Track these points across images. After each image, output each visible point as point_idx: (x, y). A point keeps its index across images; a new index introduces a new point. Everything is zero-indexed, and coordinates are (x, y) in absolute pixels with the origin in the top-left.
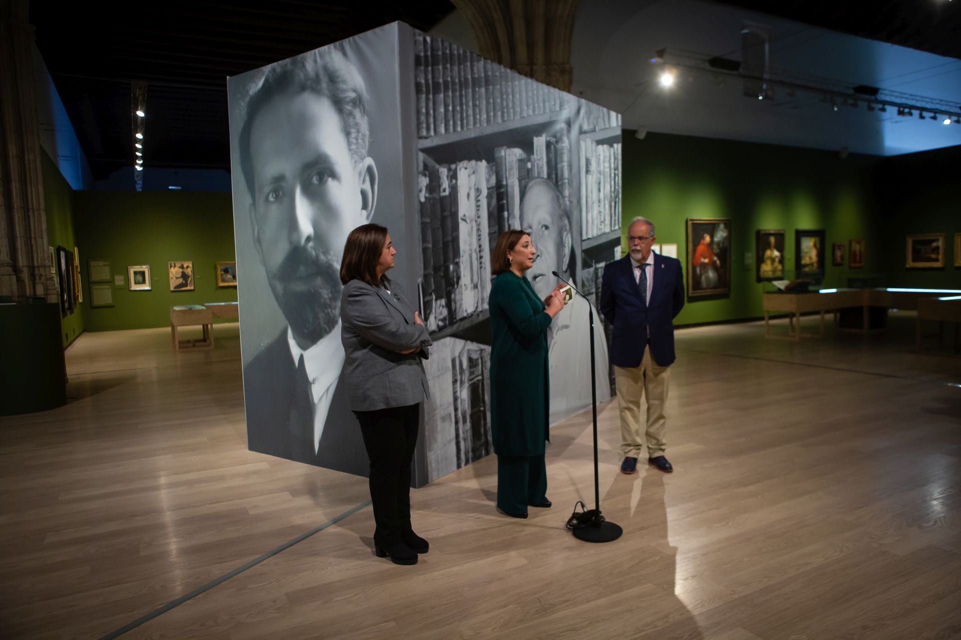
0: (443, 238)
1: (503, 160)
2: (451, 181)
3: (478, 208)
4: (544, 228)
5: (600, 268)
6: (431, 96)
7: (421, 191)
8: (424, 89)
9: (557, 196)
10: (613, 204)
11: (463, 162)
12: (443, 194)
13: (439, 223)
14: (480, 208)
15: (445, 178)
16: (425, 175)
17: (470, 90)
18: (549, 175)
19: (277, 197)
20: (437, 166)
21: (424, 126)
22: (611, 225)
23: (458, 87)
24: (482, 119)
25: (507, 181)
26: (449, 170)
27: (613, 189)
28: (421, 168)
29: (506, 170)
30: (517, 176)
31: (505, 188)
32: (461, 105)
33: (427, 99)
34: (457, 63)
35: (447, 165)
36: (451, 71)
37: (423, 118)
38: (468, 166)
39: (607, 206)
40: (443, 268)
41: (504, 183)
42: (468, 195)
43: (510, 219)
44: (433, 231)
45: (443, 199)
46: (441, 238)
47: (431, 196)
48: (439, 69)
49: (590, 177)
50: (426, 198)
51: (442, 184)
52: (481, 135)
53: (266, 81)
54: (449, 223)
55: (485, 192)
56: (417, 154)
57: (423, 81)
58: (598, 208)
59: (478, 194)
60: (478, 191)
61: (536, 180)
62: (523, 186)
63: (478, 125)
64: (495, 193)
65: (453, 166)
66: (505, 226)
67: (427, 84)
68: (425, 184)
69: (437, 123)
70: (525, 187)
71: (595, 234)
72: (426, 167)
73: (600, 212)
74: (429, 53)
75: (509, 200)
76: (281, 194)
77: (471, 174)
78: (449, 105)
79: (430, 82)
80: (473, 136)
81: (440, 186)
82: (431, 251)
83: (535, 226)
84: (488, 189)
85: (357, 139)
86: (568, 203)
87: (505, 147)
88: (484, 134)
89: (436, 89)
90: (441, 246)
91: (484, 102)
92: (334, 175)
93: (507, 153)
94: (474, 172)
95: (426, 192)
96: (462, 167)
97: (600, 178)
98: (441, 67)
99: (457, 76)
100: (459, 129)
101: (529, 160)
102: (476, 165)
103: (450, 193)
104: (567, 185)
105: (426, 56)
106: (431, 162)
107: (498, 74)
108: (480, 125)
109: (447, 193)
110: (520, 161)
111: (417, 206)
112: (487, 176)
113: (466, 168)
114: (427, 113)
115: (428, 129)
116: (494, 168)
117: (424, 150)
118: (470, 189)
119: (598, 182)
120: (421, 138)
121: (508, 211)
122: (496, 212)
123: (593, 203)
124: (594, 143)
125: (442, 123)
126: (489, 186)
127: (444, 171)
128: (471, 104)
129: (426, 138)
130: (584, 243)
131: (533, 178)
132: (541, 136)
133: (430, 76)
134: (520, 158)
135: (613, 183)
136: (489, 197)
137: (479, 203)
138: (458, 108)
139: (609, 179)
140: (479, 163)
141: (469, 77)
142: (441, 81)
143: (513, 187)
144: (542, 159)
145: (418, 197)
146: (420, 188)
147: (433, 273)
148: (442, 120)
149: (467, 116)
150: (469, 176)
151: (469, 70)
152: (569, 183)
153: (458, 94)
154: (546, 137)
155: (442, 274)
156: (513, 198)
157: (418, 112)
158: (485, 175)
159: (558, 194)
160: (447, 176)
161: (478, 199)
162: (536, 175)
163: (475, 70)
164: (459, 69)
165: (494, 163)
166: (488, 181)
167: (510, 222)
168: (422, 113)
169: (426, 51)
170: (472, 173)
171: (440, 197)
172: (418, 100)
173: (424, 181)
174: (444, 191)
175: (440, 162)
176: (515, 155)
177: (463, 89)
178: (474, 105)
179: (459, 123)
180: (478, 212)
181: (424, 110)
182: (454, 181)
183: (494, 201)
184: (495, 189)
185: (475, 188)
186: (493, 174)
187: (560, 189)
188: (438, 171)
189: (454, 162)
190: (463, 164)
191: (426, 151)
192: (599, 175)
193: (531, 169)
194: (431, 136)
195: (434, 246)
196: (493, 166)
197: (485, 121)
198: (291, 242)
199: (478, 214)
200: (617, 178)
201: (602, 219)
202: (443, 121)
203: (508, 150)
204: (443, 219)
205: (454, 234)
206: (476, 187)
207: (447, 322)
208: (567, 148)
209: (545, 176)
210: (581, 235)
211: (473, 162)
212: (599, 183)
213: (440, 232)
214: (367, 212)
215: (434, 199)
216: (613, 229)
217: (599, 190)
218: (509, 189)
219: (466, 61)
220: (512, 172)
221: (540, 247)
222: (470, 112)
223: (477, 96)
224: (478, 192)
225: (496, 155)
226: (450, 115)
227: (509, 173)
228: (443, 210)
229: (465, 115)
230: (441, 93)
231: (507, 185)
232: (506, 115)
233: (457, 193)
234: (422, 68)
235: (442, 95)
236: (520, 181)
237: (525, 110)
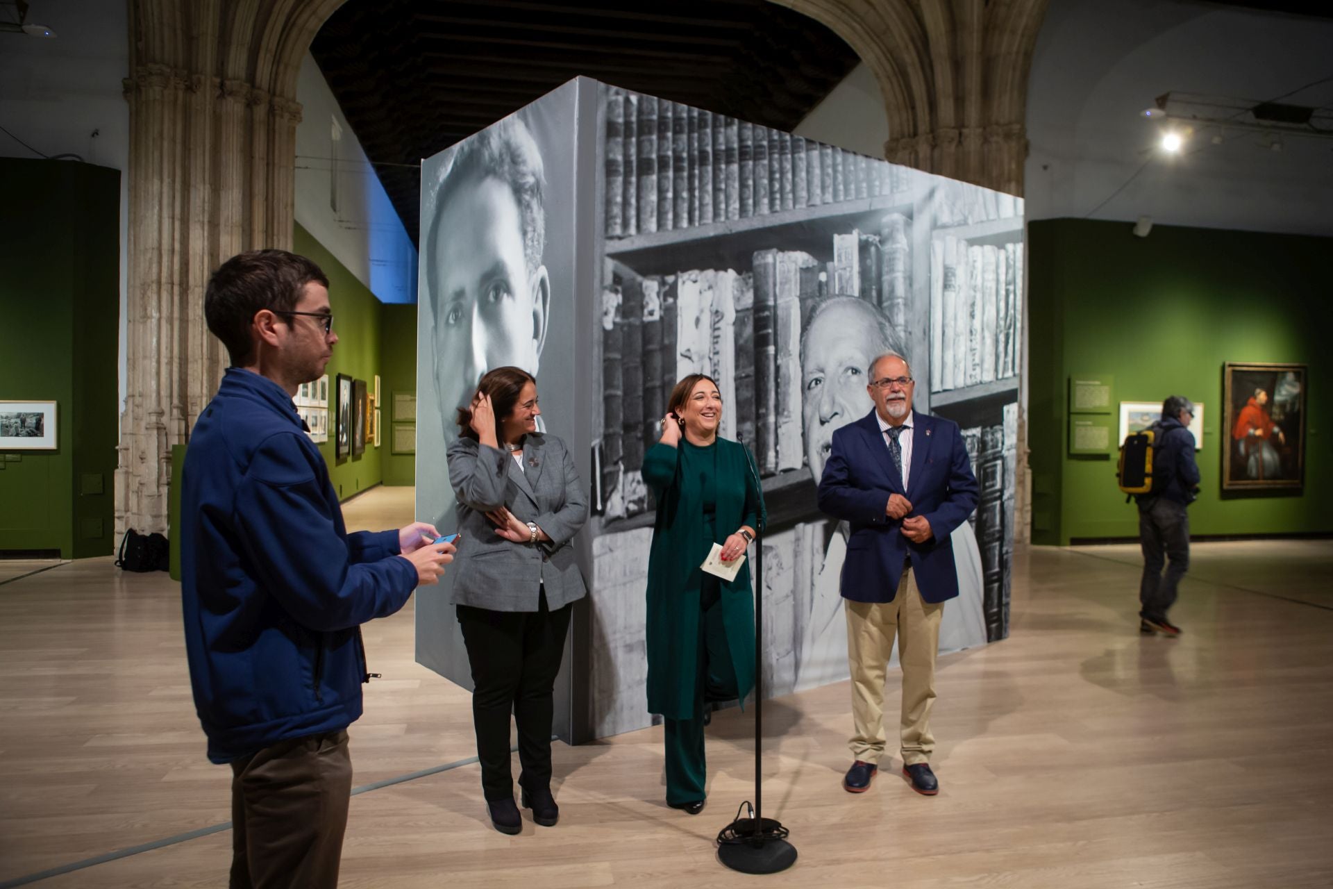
0: (645, 382)
1: (771, 270)
2: (665, 300)
3: (715, 340)
4: (850, 372)
6: (634, 179)
7: (606, 314)
8: (621, 169)
9: (880, 324)
10: (1002, 338)
11: (690, 272)
12: (647, 319)
13: (638, 360)
14: (719, 340)
15: (654, 295)
16: (616, 292)
17: (710, 168)
18: (864, 293)
19: (456, 319)
20: (639, 278)
21: (619, 221)
22: (996, 370)
23: (685, 164)
24: (731, 209)
25: (775, 300)
26: (663, 283)
27: (1002, 314)
28: (609, 279)
29: (775, 285)
30: (798, 293)
31: (772, 311)
32: (691, 190)
33: (626, 183)
34: (686, 130)
35: (658, 277)
36: (675, 141)
37: (617, 210)
38: (699, 278)
39: (989, 341)
40: (641, 427)
41: (771, 303)
42: (698, 321)
43: (779, 357)
44: (626, 372)
45: (646, 327)
46: (641, 382)
47: (626, 321)
48: (651, 141)
49: (951, 295)
50: (615, 324)
51: (647, 303)
52: (729, 232)
53: (455, 163)
54: (657, 361)
55: (730, 316)
56: (602, 262)
57: (620, 158)
58: (969, 343)
59: (717, 320)
60: (717, 314)
61: (837, 299)
62: (809, 308)
63: (723, 219)
64: (751, 318)
65: (670, 279)
66: (768, 368)
67: (627, 162)
68: (615, 304)
69: (643, 216)
70: (813, 309)
71: (960, 382)
72: (617, 279)
73: (972, 350)
74: (634, 119)
75: (779, 327)
76: (460, 314)
77: (705, 290)
78: (667, 191)
79: (634, 158)
80: (712, 234)
81: (642, 307)
82: (620, 401)
83: (831, 368)
84: (737, 311)
85: (533, 241)
86: (902, 334)
87: (775, 250)
88: (734, 231)
89: (644, 167)
90: (640, 393)
91: (737, 185)
92: (508, 291)
93: (778, 259)
94: (710, 287)
95: (616, 315)
96: (688, 279)
97: (975, 297)
98: (654, 137)
99: (686, 149)
100: (685, 224)
101: (823, 269)
102: (716, 276)
103: (661, 318)
104: (902, 307)
105: (627, 124)
106: (627, 272)
107: (765, 143)
108: (727, 218)
109: (656, 317)
110: (805, 270)
111: (597, 336)
112: (736, 292)
113: (695, 282)
114: (626, 203)
115: (625, 225)
116: (751, 281)
117: (614, 256)
118: (702, 311)
119: (970, 302)
120: (611, 238)
121: (776, 344)
122: (751, 345)
123: (957, 335)
124: (963, 244)
125: (652, 216)
126: (739, 308)
127: (651, 287)
128: (710, 188)
129: (620, 238)
130: (933, 397)
131: (830, 296)
132: (851, 233)
133: (633, 151)
134: (804, 266)
135: (1002, 305)
136: (739, 323)
137: (717, 333)
138: (685, 195)
139: (994, 299)
140: (721, 273)
141: (709, 149)
142: (654, 156)
143: (788, 309)
144: (852, 267)
145: (601, 322)
146: (605, 309)
147: (622, 432)
148: (652, 212)
149: (701, 205)
150: (701, 292)
151: (709, 140)
152: (905, 305)
153: (685, 174)
154: (859, 235)
155: (639, 435)
156: (787, 325)
157: (608, 202)
158: (733, 292)
159: (883, 321)
160: (658, 294)
161: (717, 326)
162: (837, 292)
163: (721, 139)
164: (690, 140)
165: (751, 274)
166: (737, 300)
167: (779, 362)
168: (616, 203)
169: (627, 115)
170: (706, 288)
171: (643, 322)
172: (609, 184)
173: (613, 301)
174: (651, 313)
175: (645, 273)
176: (795, 262)
177: (697, 167)
178: (716, 190)
179: (685, 215)
180: (716, 346)
181: (619, 199)
182: (670, 300)
183: (749, 330)
184: (752, 311)
185: (711, 311)
186: (748, 290)
187: (887, 313)
188: (641, 285)
189: (673, 272)
190: (690, 275)
191: (619, 256)
192: (972, 293)
193: (827, 283)
194: (630, 236)
195: (625, 393)
196: (750, 278)
197: (737, 212)
198: (466, 381)
199: (714, 348)
200: (1011, 297)
201: (977, 361)
202: (655, 214)
203: (781, 254)
204: (647, 355)
205: (667, 377)
206: (714, 309)
207: (645, 506)
208: (904, 250)
209: (856, 294)
210: (930, 384)
211: (710, 273)
212: (973, 305)
213: (640, 375)
214: (538, 341)
215: (630, 325)
216: (1000, 376)
217: (972, 316)
218: (780, 312)
219: (706, 126)
220: (787, 287)
221: (839, 399)
222: (708, 199)
223: (722, 176)
224: (717, 316)
225: (756, 263)
226: (669, 205)
227: (780, 289)
228: (646, 341)
229: (697, 204)
230: (653, 173)
231: (775, 307)
232: (778, 202)
233: (676, 317)
234: (620, 139)
235: (654, 177)
236: (802, 300)
237: (818, 195)
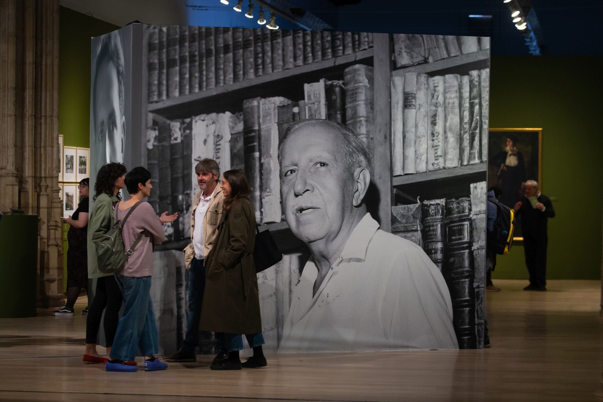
0: (172, 174)
1: (256, 110)
2: (184, 131)
3: (217, 151)
4: (319, 165)
5: (431, 205)
6: (165, 71)
7: (149, 141)
8: (157, 67)
9: (345, 135)
10: (467, 137)
11: (200, 116)
12: (173, 142)
13: (168, 163)
14: (220, 151)
15: (177, 130)
16: (155, 129)
17: (213, 58)
18: (330, 116)
19: (102, 137)
20: (168, 122)
21: (156, 93)
22: (461, 159)
23: (197, 58)
24: (227, 78)
25: (259, 126)
26: (183, 123)
27: (466, 119)
28: (150, 123)
29: (259, 118)
30: (277, 121)
31: (257, 132)
32: (201, 72)
33: (160, 74)
34: (197, 40)
35: (180, 120)
36: (190, 47)
37: (155, 88)
38: (206, 118)
39: (452, 140)
40: (170, 198)
41: (256, 128)
42: (205, 142)
43: (262, 158)
44: (161, 170)
45: (173, 147)
46: (170, 175)
47: (160, 144)
48: (175, 50)
49: (412, 113)
50: (154, 146)
51: (173, 134)
52: (226, 92)
54: (180, 164)
55: (227, 137)
56: (147, 115)
57: (156, 61)
58: (430, 142)
59: (218, 140)
60: (218, 137)
61: (307, 122)
62: (285, 129)
63: (222, 84)
64: (242, 137)
65: (188, 120)
66: (255, 165)
67: (161, 63)
68: (154, 136)
69: (170, 89)
70: (289, 129)
71: (422, 167)
72: (155, 123)
73: (435, 147)
74: (165, 39)
75: (262, 141)
77: (210, 124)
78: (186, 74)
79: (165, 60)
80: (214, 94)
81: (170, 136)
82: (157, 185)
83: (303, 163)
84: (232, 134)
86: (365, 140)
87: (259, 98)
88: (229, 91)
89: (171, 63)
90: (169, 180)
91: (231, 65)
92: (116, 125)
93: (261, 103)
94: (213, 123)
95: (155, 141)
96: (199, 119)
97: (436, 110)
98: (177, 47)
99: (198, 49)
100: (197, 90)
101: (297, 105)
102: (217, 117)
103: (182, 141)
104: (364, 123)
105: (161, 43)
106: (161, 119)
107: (252, 38)
108: (225, 83)
109: (179, 140)
110: (281, 108)
111: (144, 152)
112: (231, 124)
113: (203, 120)
114: (160, 84)
115: (160, 95)
116: (242, 117)
117: (153, 112)
118: (208, 136)
119: (430, 114)
120: (152, 103)
121: (260, 151)
122: (242, 153)
123: (417, 137)
124: (423, 78)
125: (176, 89)
126: (233, 132)
127: (176, 126)
128: (213, 69)
129: (157, 102)
130: (394, 179)
131: (301, 121)
132: (318, 81)
133: (164, 56)
134: (281, 105)
135: (466, 114)
136: (233, 141)
137: (218, 147)
138: (197, 75)
139: (457, 110)
140: (221, 115)
141: (213, 48)
142: (177, 57)
143: (269, 131)
144: (320, 102)
145: (146, 145)
146: (148, 139)
147: (158, 201)
148: (176, 87)
149: (207, 79)
150: (207, 126)
151: (213, 42)
152: (367, 121)
153: (197, 63)
154: (325, 81)
155: (169, 202)
156: (268, 140)
157: (150, 85)
158: (229, 124)
159: (347, 133)
160: (180, 129)
161: (218, 143)
162: (307, 118)
163: (221, 41)
164: (200, 44)
165: (242, 113)
166: (232, 128)
167: (263, 161)
168: (154, 85)
169: (160, 38)
170: (211, 123)
171: (171, 144)
172: (150, 75)
173: (153, 134)
174: (176, 139)
175: (172, 118)
176: (275, 103)
177: (204, 58)
178: (217, 69)
179: (197, 86)
180: (218, 154)
181: (156, 82)
182: (188, 131)
183: (240, 144)
184: (243, 134)
185: (214, 136)
186: (240, 122)
187: (351, 127)
188: (169, 125)
189: (189, 116)
190: (200, 117)
191: (157, 112)
192: (434, 108)
193: (299, 113)
194: (163, 100)
195: (160, 181)
196: (241, 115)
197: (232, 80)
199: (217, 155)
200: (477, 108)
201: (439, 153)
202: (178, 87)
203: (263, 100)
204: (173, 161)
205: (186, 172)
206: (216, 134)
207: (173, 239)
208: (365, 86)
209: (324, 117)
210: (391, 170)
211: (214, 115)
212: (435, 116)
213: (169, 171)
214: (123, 154)
215: (163, 146)
216: (465, 163)
217: (434, 123)
218: (263, 133)
219: (210, 35)
220: (268, 118)
222: (212, 75)
223: (221, 61)
224: (219, 138)
225: (245, 106)
226: (186, 82)
227: (263, 120)
228: (172, 154)
229: (204, 78)
230: (177, 66)
231: (259, 130)
232: (261, 70)
233: (191, 140)
234: (156, 52)
235: (177, 68)
236: (280, 125)
237: (291, 62)
